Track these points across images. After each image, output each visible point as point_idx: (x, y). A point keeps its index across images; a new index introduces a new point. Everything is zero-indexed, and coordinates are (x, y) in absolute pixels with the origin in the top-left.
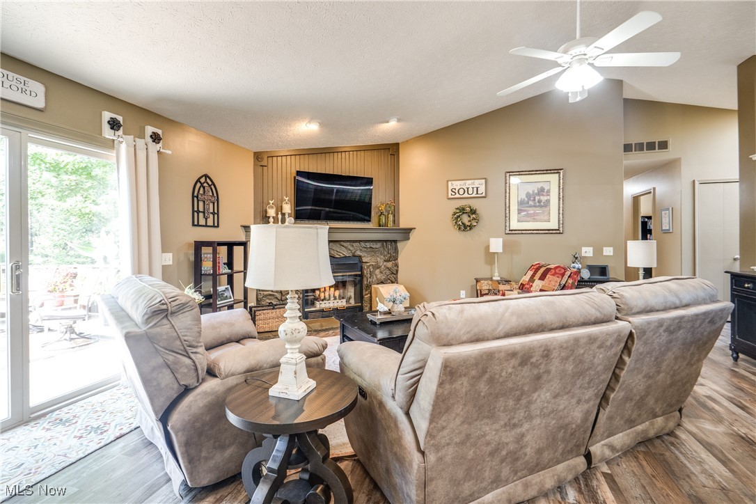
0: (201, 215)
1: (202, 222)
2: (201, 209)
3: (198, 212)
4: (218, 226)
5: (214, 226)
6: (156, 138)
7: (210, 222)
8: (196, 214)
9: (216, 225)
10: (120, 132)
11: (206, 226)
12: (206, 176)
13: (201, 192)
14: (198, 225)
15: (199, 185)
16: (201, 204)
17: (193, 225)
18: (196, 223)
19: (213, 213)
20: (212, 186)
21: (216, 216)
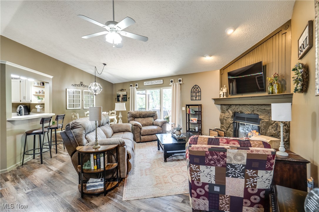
0: (194, 97)
1: (194, 99)
2: (194, 95)
3: (193, 96)
4: (201, 100)
5: (199, 100)
6: (180, 81)
7: (197, 98)
8: (192, 97)
9: (200, 99)
10: (173, 82)
11: (196, 100)
12: (196, 85)
13: (194, 90)
14: (193, 100)
15: (193, 88)
16: (194, 94)
17: (191, 100)
18: (192, 99)
19: (199, 96)
20: (199, 88)
21: (200, 97)
